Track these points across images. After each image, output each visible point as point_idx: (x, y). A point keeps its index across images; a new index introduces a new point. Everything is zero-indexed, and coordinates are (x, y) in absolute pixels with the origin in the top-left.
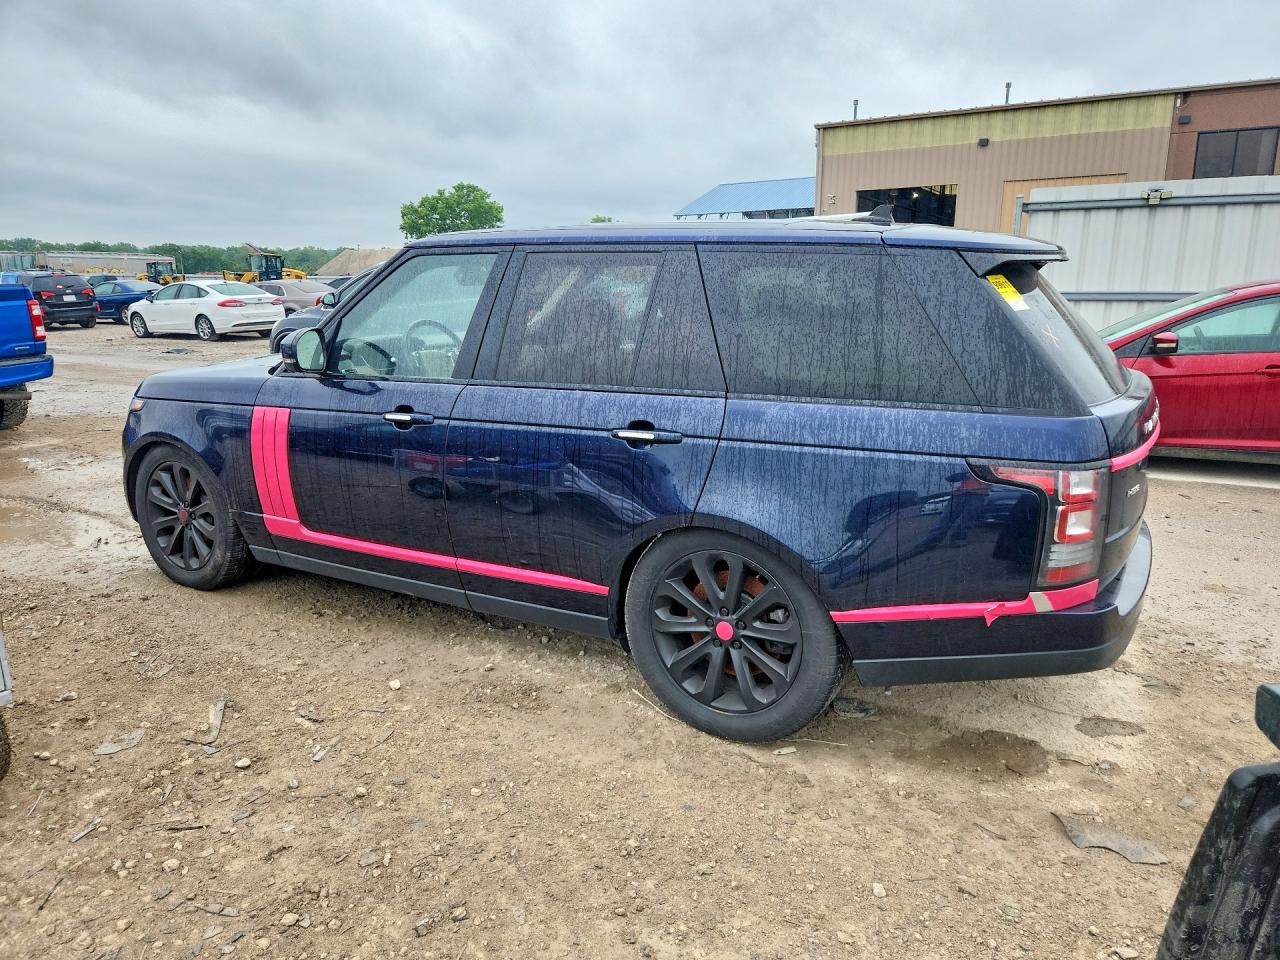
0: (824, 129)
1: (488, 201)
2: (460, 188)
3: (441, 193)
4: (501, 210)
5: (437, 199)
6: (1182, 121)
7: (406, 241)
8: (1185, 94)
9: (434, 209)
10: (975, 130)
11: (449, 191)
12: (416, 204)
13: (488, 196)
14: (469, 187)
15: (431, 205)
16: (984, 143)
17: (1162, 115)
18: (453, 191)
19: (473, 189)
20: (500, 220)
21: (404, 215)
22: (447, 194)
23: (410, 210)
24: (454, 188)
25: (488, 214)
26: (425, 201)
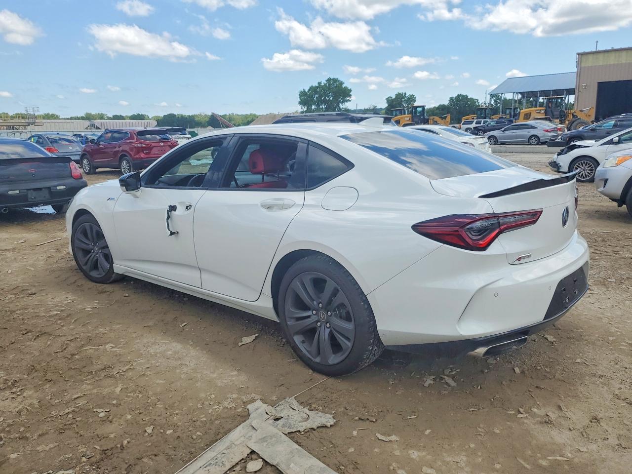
1: (343, 86)
2: (329, 80)
3: (319, 83)
4: (350, 91)
5: (317, 87)
7: (302, 110)
9: (316, 92)
11: (324, 82)
12: (306, 90)
13: (343, 83)
14: (333, 79)
15: (313, 89)
18: (326, 82)
19: (335, 80)
20: (350, 96)
21: (300, 96)
22: (322, 84)
23: (303, 94)
24: (326, 81)
25: (343, 93)
26: (311, 88)
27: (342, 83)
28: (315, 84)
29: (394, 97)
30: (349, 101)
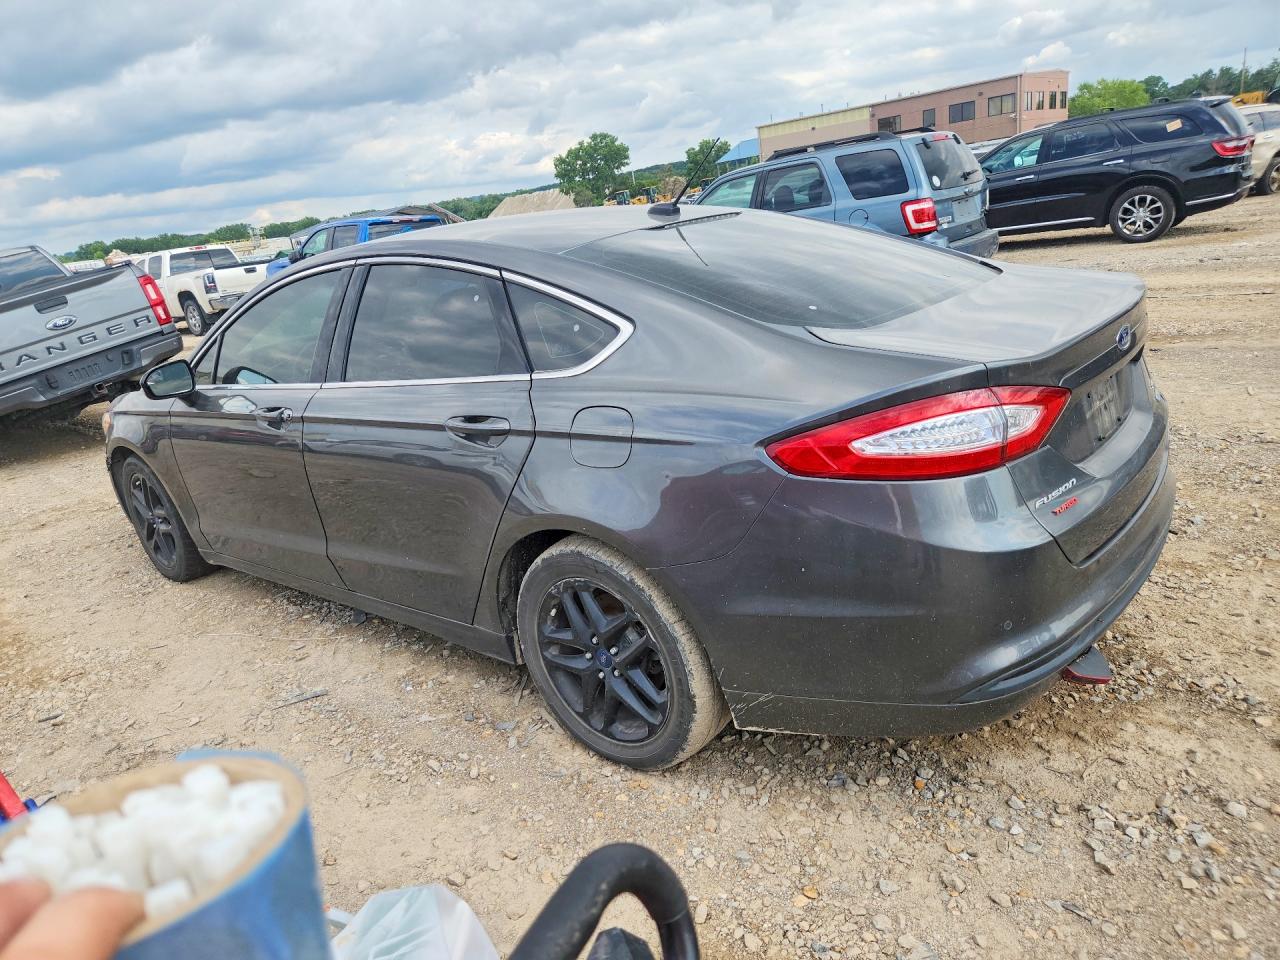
0: (759, 128)
1: (616, 143)
2: (594, 137)
3: (581, 144)
4: (627, 149)
5: (578, 150)
6: (873, 116)
8: (873, 106)
9: (578, 157)
10: (810, 124)
11: (587, 141)
12: (564, 156)
13: (616, 139)
14: (601, 135)
15: (574, 154)
16: (813, 129)
17: (866, 114)
18: (590, 140)
19: (604, 136)
20: (627, 157)
21: (556, 166)
22: (586, 144)
23: (560, 161)
24: (591, 138)
25: (618, 155)
26: (570, 152)
27: (614, 140)
28: (574, 145)
29: (697, 148)
30: (627, 164)
